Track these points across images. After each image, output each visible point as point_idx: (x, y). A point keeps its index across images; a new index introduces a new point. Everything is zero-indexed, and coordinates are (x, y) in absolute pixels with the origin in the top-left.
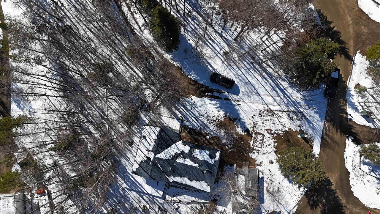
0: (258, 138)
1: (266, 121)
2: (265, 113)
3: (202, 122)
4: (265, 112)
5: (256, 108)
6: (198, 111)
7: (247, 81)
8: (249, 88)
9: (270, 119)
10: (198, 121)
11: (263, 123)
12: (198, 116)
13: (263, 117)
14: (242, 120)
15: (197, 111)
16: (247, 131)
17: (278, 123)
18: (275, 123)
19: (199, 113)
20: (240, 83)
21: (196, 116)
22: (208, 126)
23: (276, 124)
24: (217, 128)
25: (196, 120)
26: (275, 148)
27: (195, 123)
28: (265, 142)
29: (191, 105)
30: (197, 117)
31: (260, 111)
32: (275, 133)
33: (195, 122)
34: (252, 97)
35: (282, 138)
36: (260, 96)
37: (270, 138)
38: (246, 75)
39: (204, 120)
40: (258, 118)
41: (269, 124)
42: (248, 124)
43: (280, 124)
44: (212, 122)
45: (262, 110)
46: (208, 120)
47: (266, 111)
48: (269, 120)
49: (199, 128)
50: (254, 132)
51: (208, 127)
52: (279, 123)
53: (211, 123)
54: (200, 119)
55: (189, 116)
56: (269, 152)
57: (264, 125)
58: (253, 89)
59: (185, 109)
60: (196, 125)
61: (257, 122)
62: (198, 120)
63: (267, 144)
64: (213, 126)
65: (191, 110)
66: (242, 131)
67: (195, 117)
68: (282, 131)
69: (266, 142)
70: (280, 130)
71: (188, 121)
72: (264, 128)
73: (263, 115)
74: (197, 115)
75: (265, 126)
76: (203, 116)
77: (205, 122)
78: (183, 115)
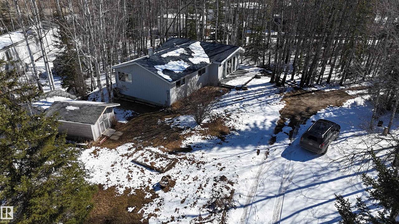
0: (161, 160)
1: (198, 186)
2: (225, 190)
3: (231, 104)
4: (226, 192)
5: (241, 178)
7: (324, 179)
8: (303, 178)
9: (203, 196)
10: (233, 101)
11: (195, 179)
12: (244, 104)
13: (212, 182)
14: (216, 148)
15: (253, 104)
16: (189, 149)
17: (182, 211)
18: (185, 205)
19: (249, 105)
20: (317, 166)
21: (244, 101)
22: (221, 108)
23: (180, 207)
26: (114, 186)
27: (231, 98)
28: (142, 171)
29: (266, 101)
30: (241, 102)
31: (232, 184)
32: (155, 196)
33: (233, 98)
34: (276, 178)
35: (130, 209)
36: (276, 196)
37: (147, 183)
38: (340, 180)
39: (234, 106)
40: (212, 174)
41: (186, 190)
42: (203, 153)
43: (176, 215)
44: (228, 114)
45: (235, 187)
47: (229, 195)
48: (198, 194)
49: (221, 100)
50: (181, 159)
51: (218, 108)
52: (181, 214)
54: (238, 104)
55: (245, 96)
56: (112, 173)
57: (190, 180)
58: (302, 185)
59: (261, 95)
60: (227, 98)
61: (202, 170)
62: (236, 102)
63: (134, 174)
64: (219, 113)
65: (256, 100)
66: (191, 143)
68: (150, 215)
69: (140, 173)
70: (157, 210)
71: (238, 94)
72: (181, 177)
73: (218, 185)
74: (246, 103)
75: (186, 182)
76: (242, 107)
77: (229, 107)
78: (250, 92)
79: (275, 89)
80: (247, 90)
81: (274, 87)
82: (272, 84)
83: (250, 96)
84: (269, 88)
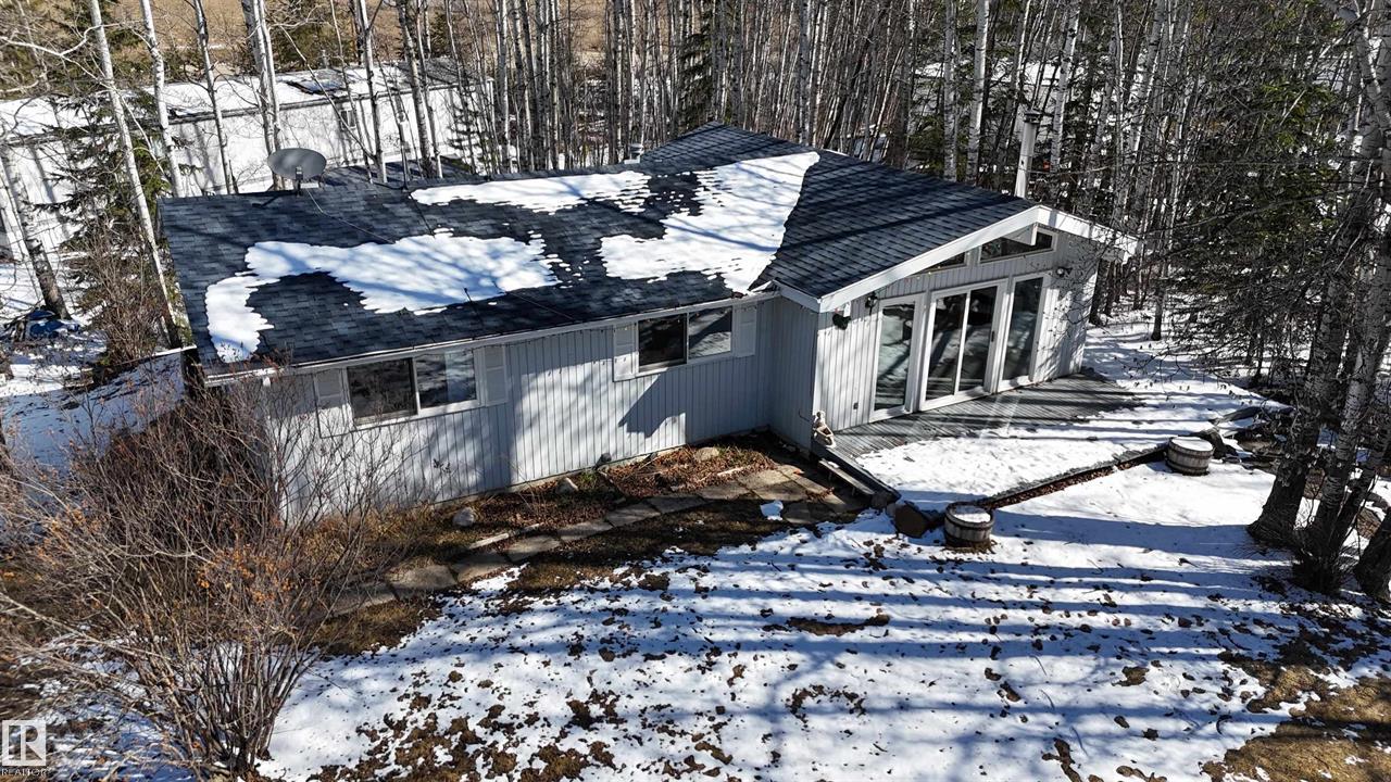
3: (716, 650)
6: (907, 724)
10: (770, 622)
12: (830, 676)
15: (904, 706)
21: (853, 649)
22: (593, 660)
24: (445, 719)
25: (798, 623)
27: (778, 586)
29: (1071, 713)
30: (823, 655)
33: (787, 595)
39: (713, 679)
44: (578, 742)
46: (664, 720)
49: (679, 581)
51: (576, 648)
53: (581, 718)
54: (781, 658)
55: (914, 599)
60: (748, 581)
62: (782, 636)
64: (514, 707)
65: (979, 665)
67: (849, 637)
71: (874, 563)
74: (855, 673)
76: (767, 712)
77: (673, 672)
78: (992, 573)
79: (1257, 606)
80: (986, 546)
81: (1268, 584)
82: (1264, 555)
83: (960, 614)
84: (1201, 583)
